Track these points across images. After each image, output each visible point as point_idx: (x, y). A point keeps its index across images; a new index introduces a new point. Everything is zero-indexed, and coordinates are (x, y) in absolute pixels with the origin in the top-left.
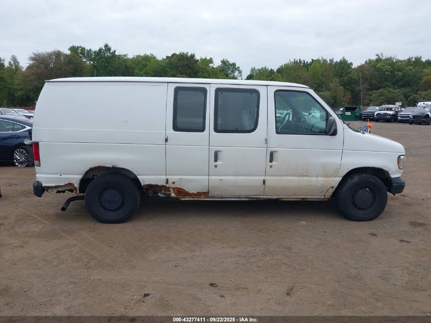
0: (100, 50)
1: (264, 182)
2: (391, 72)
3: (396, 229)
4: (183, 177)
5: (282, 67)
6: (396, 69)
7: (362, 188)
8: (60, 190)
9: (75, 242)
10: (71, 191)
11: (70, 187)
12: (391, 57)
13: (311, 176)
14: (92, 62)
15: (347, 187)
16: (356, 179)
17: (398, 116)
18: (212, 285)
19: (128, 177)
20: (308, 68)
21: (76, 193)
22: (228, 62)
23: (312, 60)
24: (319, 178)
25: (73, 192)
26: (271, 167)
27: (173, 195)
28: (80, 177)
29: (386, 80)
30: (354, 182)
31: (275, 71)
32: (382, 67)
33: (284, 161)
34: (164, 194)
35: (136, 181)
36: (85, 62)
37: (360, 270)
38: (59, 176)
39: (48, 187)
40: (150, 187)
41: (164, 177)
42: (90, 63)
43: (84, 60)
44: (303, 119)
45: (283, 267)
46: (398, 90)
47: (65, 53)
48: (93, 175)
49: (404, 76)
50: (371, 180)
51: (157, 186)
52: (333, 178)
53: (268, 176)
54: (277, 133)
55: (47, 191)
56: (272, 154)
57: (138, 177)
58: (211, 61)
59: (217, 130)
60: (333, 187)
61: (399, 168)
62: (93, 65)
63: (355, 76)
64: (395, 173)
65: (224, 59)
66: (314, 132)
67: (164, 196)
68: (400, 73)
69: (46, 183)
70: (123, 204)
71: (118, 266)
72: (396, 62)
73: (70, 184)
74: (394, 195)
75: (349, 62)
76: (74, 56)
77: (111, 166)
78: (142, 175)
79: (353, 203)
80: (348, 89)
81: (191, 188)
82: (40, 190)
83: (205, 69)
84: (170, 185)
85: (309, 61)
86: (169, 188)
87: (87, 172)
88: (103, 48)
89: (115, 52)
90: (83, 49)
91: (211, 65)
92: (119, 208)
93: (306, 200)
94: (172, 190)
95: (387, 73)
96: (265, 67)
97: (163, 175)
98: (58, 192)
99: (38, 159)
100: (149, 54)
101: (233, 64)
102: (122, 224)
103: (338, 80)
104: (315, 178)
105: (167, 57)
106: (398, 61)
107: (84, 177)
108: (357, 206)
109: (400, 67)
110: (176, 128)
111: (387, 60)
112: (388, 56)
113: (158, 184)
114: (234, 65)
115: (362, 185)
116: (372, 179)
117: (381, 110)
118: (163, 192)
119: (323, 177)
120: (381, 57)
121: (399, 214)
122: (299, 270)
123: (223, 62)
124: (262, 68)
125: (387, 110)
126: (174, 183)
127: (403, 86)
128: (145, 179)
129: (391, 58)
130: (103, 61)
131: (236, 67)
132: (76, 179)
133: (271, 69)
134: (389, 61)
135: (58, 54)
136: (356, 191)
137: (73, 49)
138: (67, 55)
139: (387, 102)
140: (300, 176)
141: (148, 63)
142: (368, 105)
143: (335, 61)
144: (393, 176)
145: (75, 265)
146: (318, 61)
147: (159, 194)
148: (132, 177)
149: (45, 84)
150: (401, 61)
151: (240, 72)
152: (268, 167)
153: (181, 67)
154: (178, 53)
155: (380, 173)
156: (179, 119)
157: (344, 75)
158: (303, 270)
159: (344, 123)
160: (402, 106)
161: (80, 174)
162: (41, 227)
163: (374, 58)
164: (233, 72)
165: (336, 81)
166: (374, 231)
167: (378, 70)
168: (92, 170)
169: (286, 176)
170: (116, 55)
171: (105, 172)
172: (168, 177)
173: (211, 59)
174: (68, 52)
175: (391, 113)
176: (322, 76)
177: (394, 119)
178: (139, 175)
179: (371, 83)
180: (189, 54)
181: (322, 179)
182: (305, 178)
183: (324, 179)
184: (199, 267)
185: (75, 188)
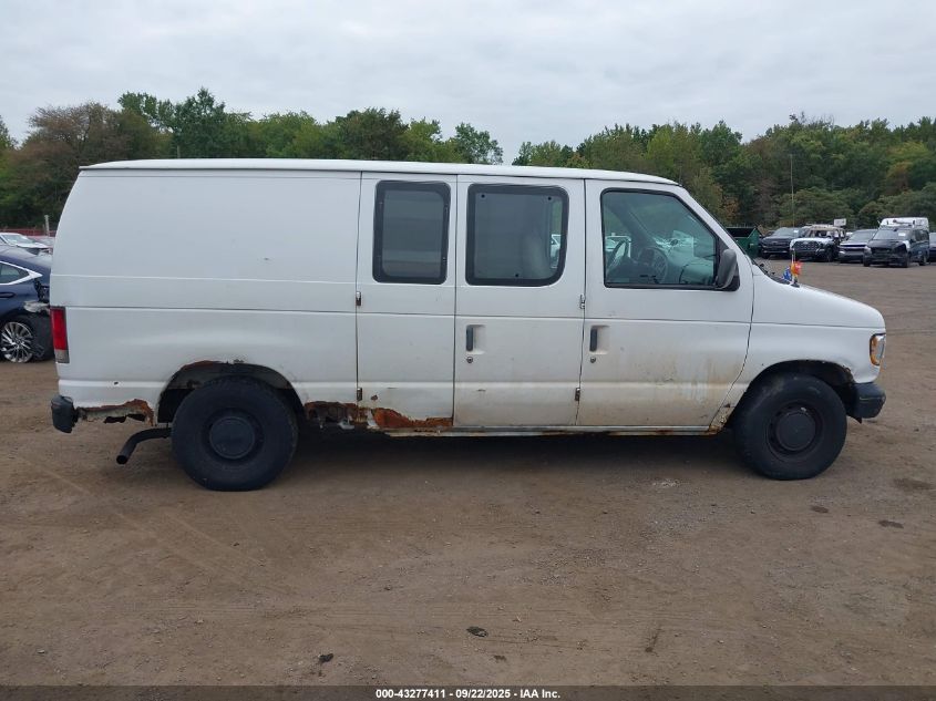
0: (190, 103)
1: (578, 395)
2: (824, 154)
3: (868, 496)
4: (393, 385)
5: (588, 142)
6: (833, 147)
7: (790, 407)
8: (114, 415)
9: (152, 534)
10: (140, 417)
11: (137, 409)
12: (821, 122)
13: (682, 381)
14: (171, 130)
15: (759, 404)
16: (779, 386)
17: (839, 250)
18: (474, 631)
19: (271, 386)
20: (645, 145)
21: (151, 421)
22: (472, 130)
23: (654, 126)
24: (700, 386)
25: (143, 420)
26: (593, 361)
27: (372, 425)
28: (161, 386)
29: (812, 171)
30: (775, 393)
31: (575, 150)
32: (802, 145)
33: (622, 349)
34: (351, 423)
35: (288, 393)
36: (157, 128)
37: (802, 592)
38: (111, 384)
39: (88, 411)
40: (320, 407)
41: (353, 386)
42: (167, 131)
43: (154, 125)
44: (657, 254)
45: (631, 587)
46: (839, 193)
47: (111, 108)
48: (190, 383)
49: (849, 162)
50: (812, 388)
51: (336, 405)
52: (729, 387)
53: (586, 381)
54: (608, 284)
55: (85, 418)
56: (594, 333)
57: (295, 385)
58: (434, 127)
59: (472, 279)
60: (728, 406)
61: (874, 362)
62: (175, 136)
63: (746, 162)
64: (863, 372)
65: (462, 124)
66: (687, 283)
67: (352, 427)
68: (841, 156)
69: (83, 400)
70: (258, 446)
71: (254, 590)
72: (834, 132)
73: (138, 403)
74: (860, 421)
75: (733, 132)
76: (130, 117)
77: (231, 362)
78: (301, 381)
79: (773, 439)
80: (731, 190)
81: (414, 411)
82: (66, 416)
83: (423, 145)
84: (366, 403)
85: (648, 128)
86: (363, 409)
87: (177, 376)
88: (197, 98)
89: (222, 106)
90: (151, 100)
91: (435, 137)
92: (249, 457)
93: (668, 434)
94: (369, 415)
95: (813, 155)
96: (553, 143)
97: (351, 381)
98: (110, 420)
99: (64, 346)
100: (297, 111)
101: (482, 134)
102: (260, 492)
103: (710, 171)
104: (689, 386)
105: (339, 119)
106: (838, 130)
107: (168, 386)
108: (780, 446)
109: (842, 142)
110: (380, 274)
111: (813, 126)
112: (817, 120)
113: (341, 402)
114: (485, 136)
115: (792, 401)
116: (815, 386)
117: (804, 236)
118: (350, 418)
119: (708, 382)
120: (800, 121)
121: (870, 462)
122: (666, 592)
123: (462, 130)
124: (546, 144)
125: (817, 235)
126: (375, 398)
127: (848, 184)
128: (310, 390)
129: (821, 124)
130: (196, 127)
131: (490, 140)
132: (151, 390)
133: (566, 147)
134: (820, 131)
135: (95, 112)
136: (779, 413)
137: (130, 101)
138: (115, 115)
139: (814, 217)
140: (656, 381)
141: (297, 133)
142: (774, 225)
143: (703, 128)
144: (858, 380)
145: (156, 589)
146: (667, 128)
147: (341, 424)
148: (280, 385)
149: (81, 174)
150: (844, 131)
151: (498, 152)
152: (587, 361)
153: (370, 141)
154: (362, 110)
155: (830, 373)
156: (386, 255)
157: (722, 160)
158: (675, 593)
159: (754, 263)
160: (846, 228)
161: (162, 381)
162: (70, 500)
163: (786, 123)
164: (483, 152)
165: (706, 171)
166: (820, 502)
167: (796, 149)
168: (187, 370)
169: (627, 381)
170: (225, 115)
171: (217, 375)
172: (361, 385)
173: (435, 123)
174: (118, 108)
175: (825, 241)
176: (675, 160)
177: (830, 255)
178: (295, 381)
179: (780, 177)
180: (387, 114)
181: (706, 386)
182: (668, 386)
183: (710, 387)
184: (441, 589)
185: (150, 412)
